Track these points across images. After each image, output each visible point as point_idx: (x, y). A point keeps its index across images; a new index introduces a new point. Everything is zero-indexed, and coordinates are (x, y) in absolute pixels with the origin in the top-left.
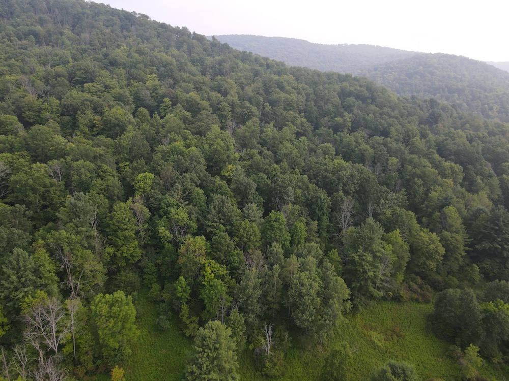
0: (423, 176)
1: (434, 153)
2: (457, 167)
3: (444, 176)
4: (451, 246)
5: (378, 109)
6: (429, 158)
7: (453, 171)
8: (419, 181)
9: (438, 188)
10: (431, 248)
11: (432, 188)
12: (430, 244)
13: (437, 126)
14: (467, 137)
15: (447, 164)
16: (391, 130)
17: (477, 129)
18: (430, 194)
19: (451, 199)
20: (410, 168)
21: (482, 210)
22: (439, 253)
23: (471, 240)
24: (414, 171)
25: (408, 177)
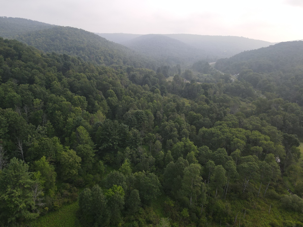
0: (61, 109)
1: (67, 91)
2: (82, 98)
3: (75, 105)
4: (85, 154)
5: (24, 63)
6: (65, 95)
7: (81, 101)
8: (58, 113)
9: (73, 114)
10: (71, 161)
11: (69, 115)
12: (70, 159)
13: (69, 72)
14: (87, 77)
15: (76, 97)
16: (35, 78)
17: (93, 71)
18: (67, 120)
19: (81, 120)
20: (51, 104)
21: (99, 123)
22: (77, 163)
23: (96, 145)
24: (54, 106)
25: (51, 111)
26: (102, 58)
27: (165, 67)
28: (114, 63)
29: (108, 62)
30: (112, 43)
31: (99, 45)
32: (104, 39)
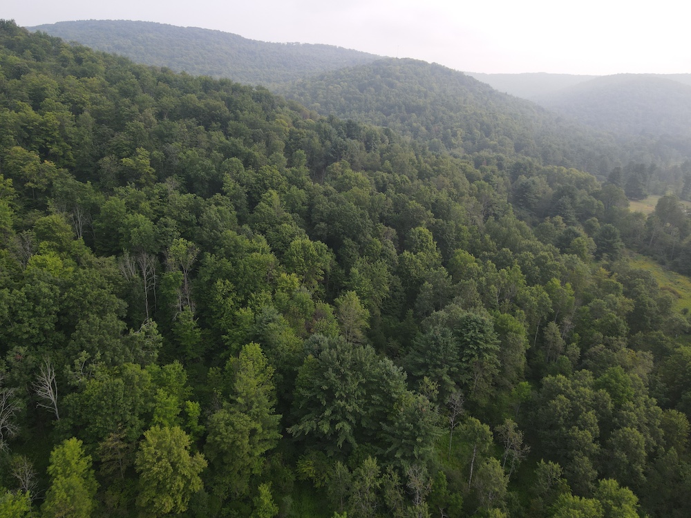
7: (308, 257)
13: (333, 167)
17: (401, 168)
26: (460, 132)
27: (640, 169)
28: (489, 147)
29: (474, 143)
30: (502, 97)
31: (465, 100)
32: (488, 86)
